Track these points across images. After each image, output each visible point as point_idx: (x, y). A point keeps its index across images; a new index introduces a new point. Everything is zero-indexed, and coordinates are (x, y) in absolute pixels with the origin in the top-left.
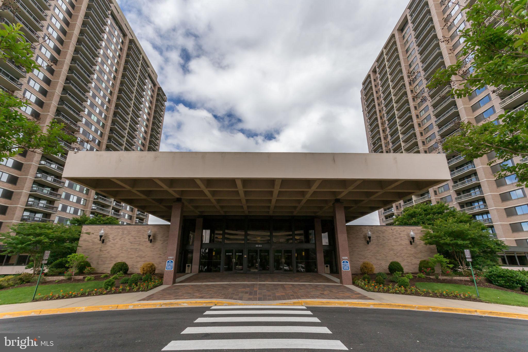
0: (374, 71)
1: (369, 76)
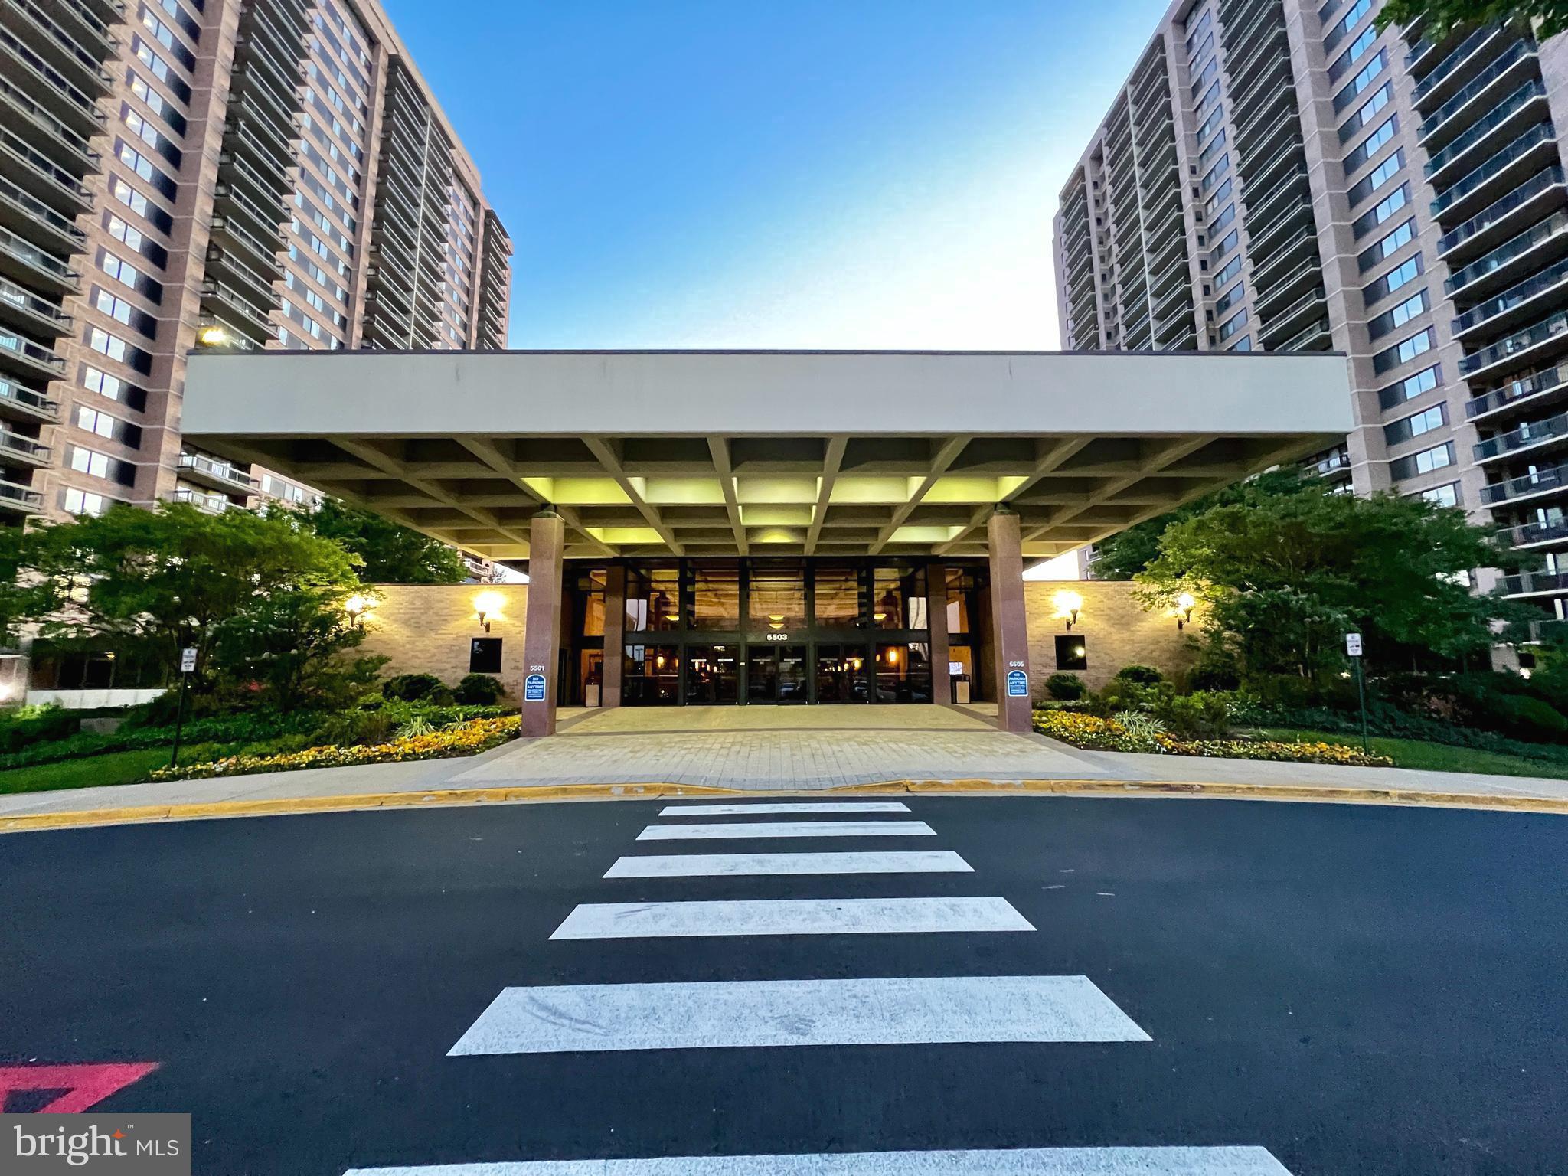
0: (1097, 158)
1: (1080, 173)
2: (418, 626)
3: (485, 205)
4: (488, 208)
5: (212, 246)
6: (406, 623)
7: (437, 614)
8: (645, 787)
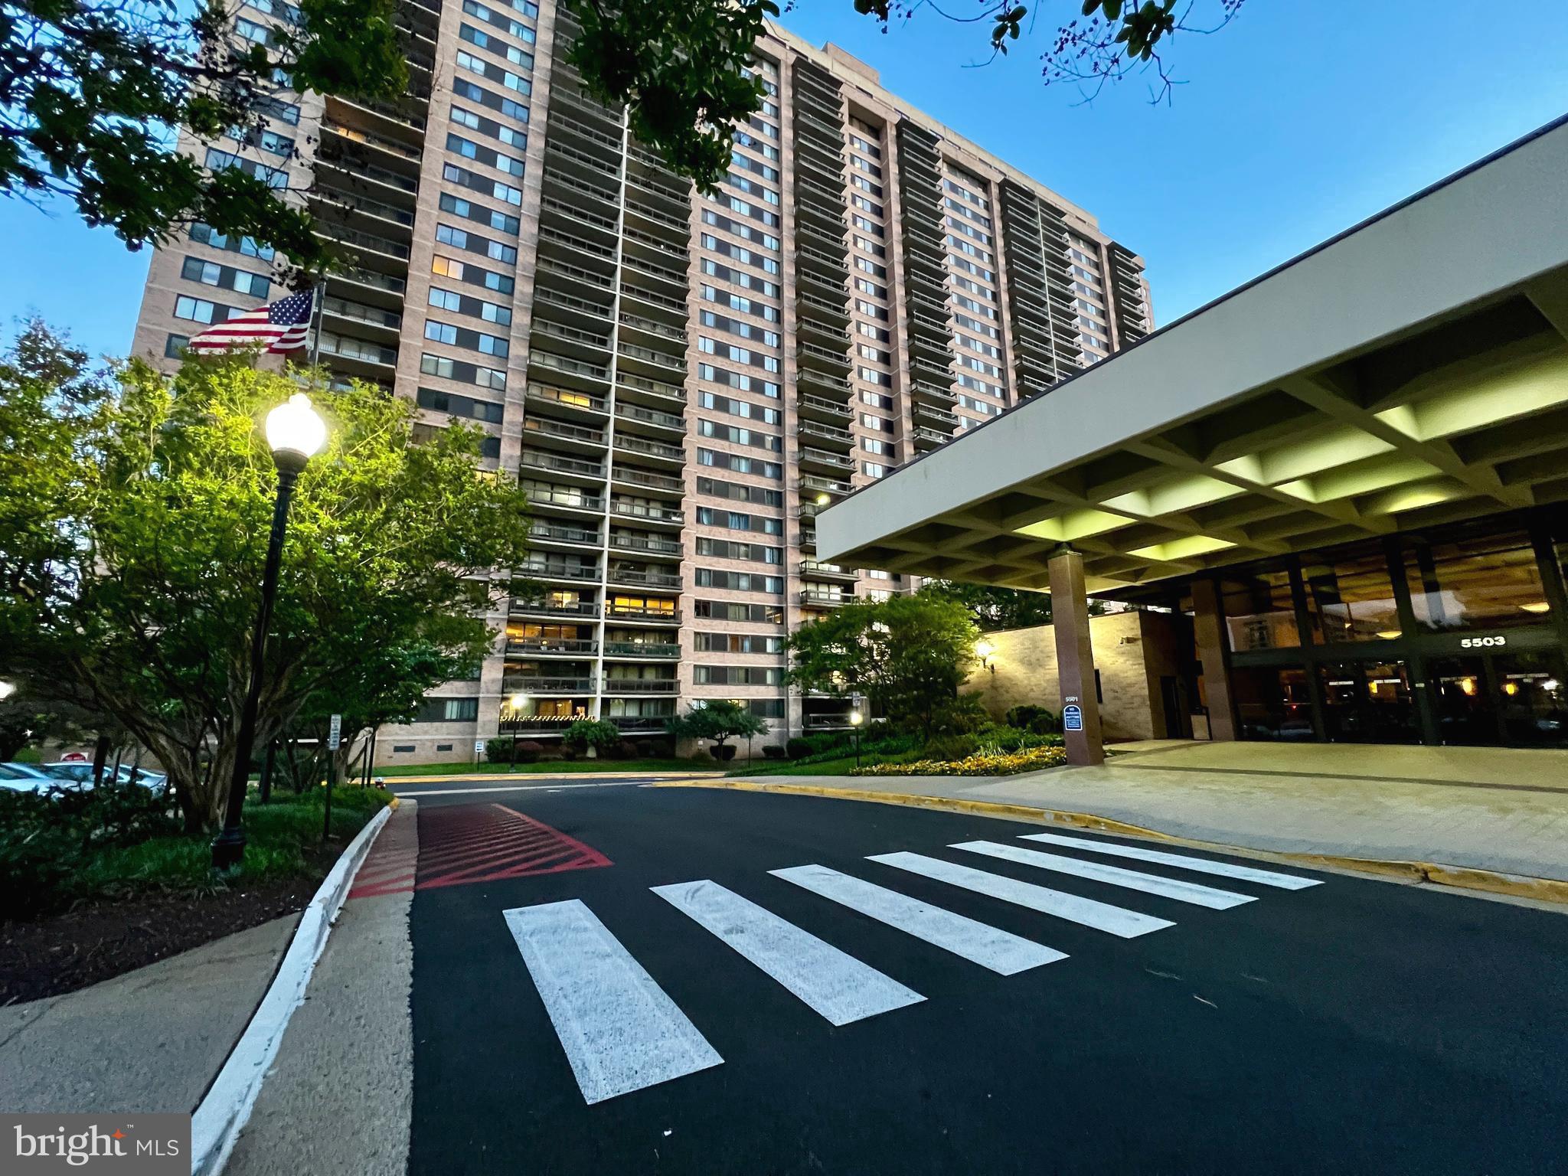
2: (1030, 664)
3: (1105, 242)
4: (1108, 243)
5: (914, 404)
6: (1022, 661)
7: (1042, 652)
8: (1072, 817)
